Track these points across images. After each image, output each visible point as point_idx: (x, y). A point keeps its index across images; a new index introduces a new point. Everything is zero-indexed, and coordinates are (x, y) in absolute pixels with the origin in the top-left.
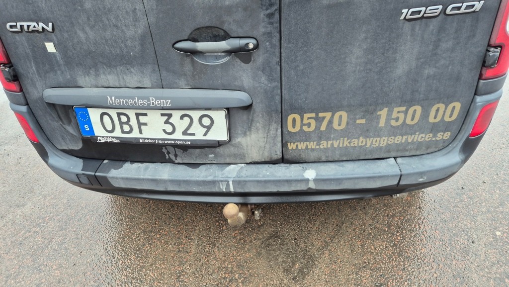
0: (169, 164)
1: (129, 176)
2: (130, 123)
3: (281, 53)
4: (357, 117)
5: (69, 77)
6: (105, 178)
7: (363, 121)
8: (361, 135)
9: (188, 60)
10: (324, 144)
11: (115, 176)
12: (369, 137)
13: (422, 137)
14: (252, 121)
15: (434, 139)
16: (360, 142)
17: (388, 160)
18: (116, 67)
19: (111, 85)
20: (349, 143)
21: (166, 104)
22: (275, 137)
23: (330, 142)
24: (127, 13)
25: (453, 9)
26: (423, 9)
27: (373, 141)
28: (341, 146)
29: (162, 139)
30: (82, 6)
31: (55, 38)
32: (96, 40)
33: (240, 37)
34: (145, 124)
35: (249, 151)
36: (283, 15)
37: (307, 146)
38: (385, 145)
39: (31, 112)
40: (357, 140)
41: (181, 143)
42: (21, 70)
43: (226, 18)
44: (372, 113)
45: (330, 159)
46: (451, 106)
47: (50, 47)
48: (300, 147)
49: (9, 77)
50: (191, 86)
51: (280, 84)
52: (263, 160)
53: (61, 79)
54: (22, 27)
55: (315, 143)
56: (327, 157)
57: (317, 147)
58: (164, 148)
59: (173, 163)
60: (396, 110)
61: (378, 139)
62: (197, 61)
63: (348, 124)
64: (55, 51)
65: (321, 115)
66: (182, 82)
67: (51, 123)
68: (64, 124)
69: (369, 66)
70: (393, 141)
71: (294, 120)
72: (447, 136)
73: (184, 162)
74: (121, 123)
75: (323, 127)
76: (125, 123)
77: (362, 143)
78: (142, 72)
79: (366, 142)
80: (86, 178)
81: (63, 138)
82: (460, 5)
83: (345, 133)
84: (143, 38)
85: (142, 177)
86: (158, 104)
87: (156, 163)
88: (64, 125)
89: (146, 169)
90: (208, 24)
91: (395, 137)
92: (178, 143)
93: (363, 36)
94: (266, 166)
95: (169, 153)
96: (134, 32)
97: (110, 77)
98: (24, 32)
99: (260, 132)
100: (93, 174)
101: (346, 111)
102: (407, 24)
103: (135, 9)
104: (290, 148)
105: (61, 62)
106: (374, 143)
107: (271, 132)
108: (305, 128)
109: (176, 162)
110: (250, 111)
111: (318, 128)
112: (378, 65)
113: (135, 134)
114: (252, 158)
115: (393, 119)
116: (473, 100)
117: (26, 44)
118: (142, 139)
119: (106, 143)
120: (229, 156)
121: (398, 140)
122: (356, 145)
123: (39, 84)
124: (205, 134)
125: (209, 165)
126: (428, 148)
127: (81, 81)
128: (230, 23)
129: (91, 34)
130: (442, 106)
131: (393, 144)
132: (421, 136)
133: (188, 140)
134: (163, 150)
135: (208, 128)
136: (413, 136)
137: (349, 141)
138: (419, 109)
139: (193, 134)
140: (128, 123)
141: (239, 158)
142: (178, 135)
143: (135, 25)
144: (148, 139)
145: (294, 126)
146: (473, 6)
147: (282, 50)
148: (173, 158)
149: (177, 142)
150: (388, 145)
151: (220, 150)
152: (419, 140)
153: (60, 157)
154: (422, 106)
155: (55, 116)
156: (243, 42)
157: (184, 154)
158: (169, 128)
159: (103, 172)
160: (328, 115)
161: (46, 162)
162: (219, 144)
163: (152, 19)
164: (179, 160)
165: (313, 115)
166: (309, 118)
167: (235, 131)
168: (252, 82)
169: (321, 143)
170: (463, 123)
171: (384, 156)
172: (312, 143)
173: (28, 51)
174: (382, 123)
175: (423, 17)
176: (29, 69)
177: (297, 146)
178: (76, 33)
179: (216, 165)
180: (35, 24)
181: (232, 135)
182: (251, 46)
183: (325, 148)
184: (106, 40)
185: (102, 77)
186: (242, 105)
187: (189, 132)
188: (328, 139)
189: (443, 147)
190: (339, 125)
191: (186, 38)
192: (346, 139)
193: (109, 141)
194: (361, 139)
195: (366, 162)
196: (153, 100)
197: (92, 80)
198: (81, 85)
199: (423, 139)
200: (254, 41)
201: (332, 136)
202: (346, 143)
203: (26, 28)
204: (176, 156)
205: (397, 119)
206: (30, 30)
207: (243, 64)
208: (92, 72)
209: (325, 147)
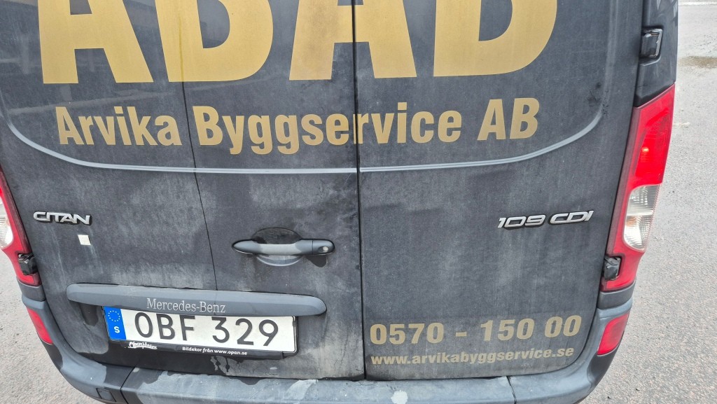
0: (218, 377)
1: (166, 394)
2: (173, 327)
3: (361, 257)
4: (457, 329)
5: (102, 272)
6: (134, 395)
7: (464, 334)
8: (462, 350)
9: (250, 261)
10: (417, 359)
11: (147, 392)
12: (473, 352)
13: (539, 354)
14: (326, 330)
15: (554, 355)
16: (462, 357)
17: (499, 379)
18: (161, 264)
19: (153, 284)
20: (449, 358)
21: (220, 311)
22: (355, 350)
23: (424, 358)
24: (181, 211)
25: (558, 219)
26: (524, 218)
27: (478, 356)
28: (438, 361)
29: (211, 348)
30: (128, 201)
31: (91, 231)
32: (140, 236)
33: (313, 240)
34: (191, 329)
35: (322, 365)
36: (362, 219)
37: (395, 361)
38: (493, 362)
39: (48, 309)
40: (458, 356)
41: (236, 353)
42: (43, 261)
43: (296, 220)
44: (475, 325)
45: (426, 377)
46: (570, 320)
47: (84, 240)
48: (386, 362)
49: (28, 271)
50: (251, 289)
51: (360, 290)
52: (340, 376)
53: (92, 274)
54: (52, 217)
55: (406, 357)
56: (422, 374)
57: (409, 362)
58: (213, 357)
59: (224, 375)
60: (503, 322)
61: (485, 355)
62: (261, 262)
63: (445, 336)
64: (90, 244)
65: (411, 326)
66: (241, 284)
67: (72, 323)
68: (88, 324)
69: (466, 274)
70: (503, 358)
71: (378, 331)
72: (570, 352)
73: (238, 375)
74: (161, 327)
75: (415, 340)
76: (165, 326)
77: (465, 359)
78: (193, 272)
79: (470, 357)
80: (108, 393)
81: (85, 340)
82: (566, 215)
83: (442, 348)
84: (197, 237)
85: (182, 395)
86: (210, 310)
87: (201, 376)
88: (88, 326)
89: (187, 384)
90: (276, 225)
91: (506, 352)
92: (232, 353)
93: (456, 242)
94: (344, 383)
95: (218, 364)
96: (186, 230)
97: (153, 276)
98: (54, 223)
99: (336, 343)
100: (119, 388)
101: (443, 323)
102: (507, 232)
103: (192, 208)
104: (374, 363)
105: (95, 256)
106: (480, 359)
107: (350, 344)
108: (393, 341)
109: (228, 374)
110: (324, 318)
111: (408, 341)
112: (477, 273)
113: (178, 340)
114: (326, 373)
115: (501, 333)
116: (595, 313)
117: (54, 235)
118: (186, 346)
119: (139, 350)
120: (296, 370)
121: (509, 356)
122: (457, 361)
123: (63, 278)
124: (266, 344)
125: (269, 380)
126: (548, 366)
127: (116, 277)
128: (302, 225)
129: (136, 229)
130: (559, 320)
131: (503, 361)
132: (537, 352)
133: (244, 351)
134: (211, 360)
135: (271, 336)
136: (528, 352)
137: (448, 356)
138: (531, 323)
139: (251, 343)
140: (169, 326)
141: (309, 372)
142: (232, 344)
143: (189, 223)
144: (193, 347)
145: (378, 338)
146: (582, 216)
147: (363, 254)
148: (224, 369)
149: (229, 352)
150: (497, 362)
151: (285, 362)
152: (536, 356)
153: (77, 363)
154: (535, 320)
155: (78, 314)
156: (317, 244)
157: (238, 365)
158: (221, 335)
159: (131, 387)
160: (420, 327)
161: (59, 368)
162: (284, 355)
163: (210, 218)
164: (231, 373)
165: (402, 326)
166: (396, 329)
167: (305, 340)
168: (326, 286)
169: (414, 357)
170: (588, 338)
171: (494, 375)
172: (401, 357)
173: (56, 242)
174: (488, 336)
175: (524, 226)
176: (54, 262)
177: (383, 361)
178: (117, 228)
179: (279, 381)
180: (70, 216)
181: (301, 344)
182: (326, 249)
183: (418, 364)
184: (153, 236)
185: (143, 275)
186: (313, 314)
187: (246, 340)
188: (421, 354)
189: (567, 366)
190: (435, 338)
191: (249, 238)
192: (444, 354)
193: (143, 347)
194: (463, 354)
195: (471, 381)
196: (203, 304)
197: (131, 278)
198: (116, 282)
199: (540, 356)
200: (329, 244)
201: (427, 350)
202: (445, 359)
203: (57, 219)
204: (228, 367)
205: (506, 333)
206: (62, 220)
207: (316, 267)
208: (132, 269)
209: (419, 362)
